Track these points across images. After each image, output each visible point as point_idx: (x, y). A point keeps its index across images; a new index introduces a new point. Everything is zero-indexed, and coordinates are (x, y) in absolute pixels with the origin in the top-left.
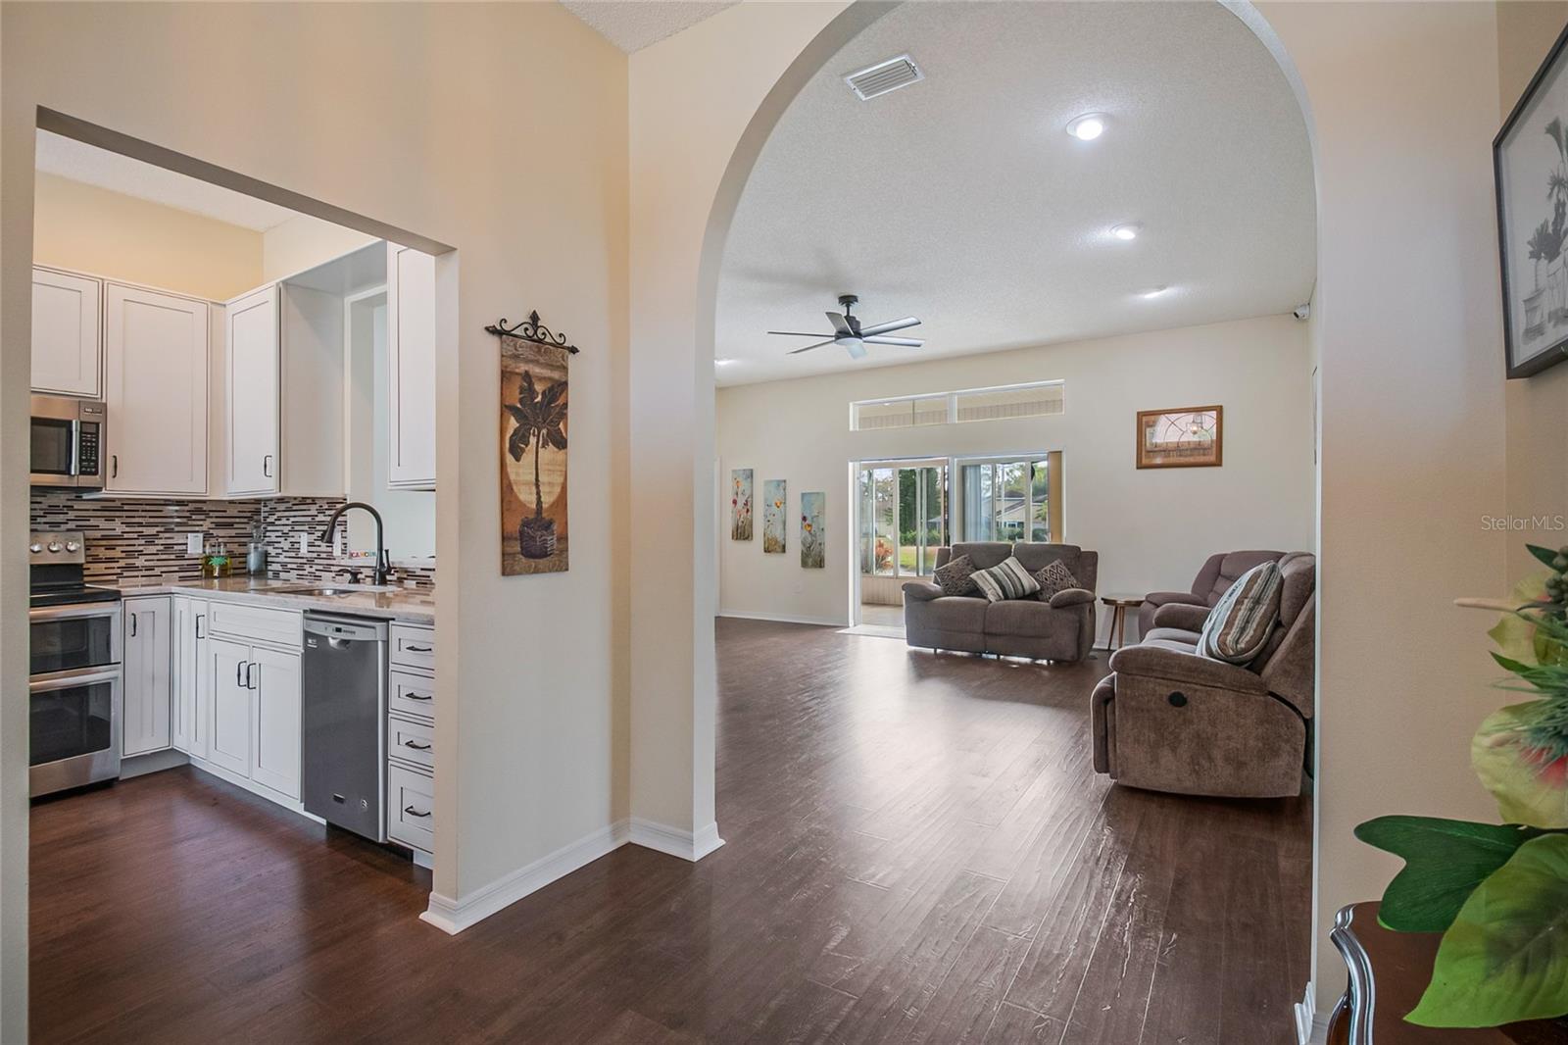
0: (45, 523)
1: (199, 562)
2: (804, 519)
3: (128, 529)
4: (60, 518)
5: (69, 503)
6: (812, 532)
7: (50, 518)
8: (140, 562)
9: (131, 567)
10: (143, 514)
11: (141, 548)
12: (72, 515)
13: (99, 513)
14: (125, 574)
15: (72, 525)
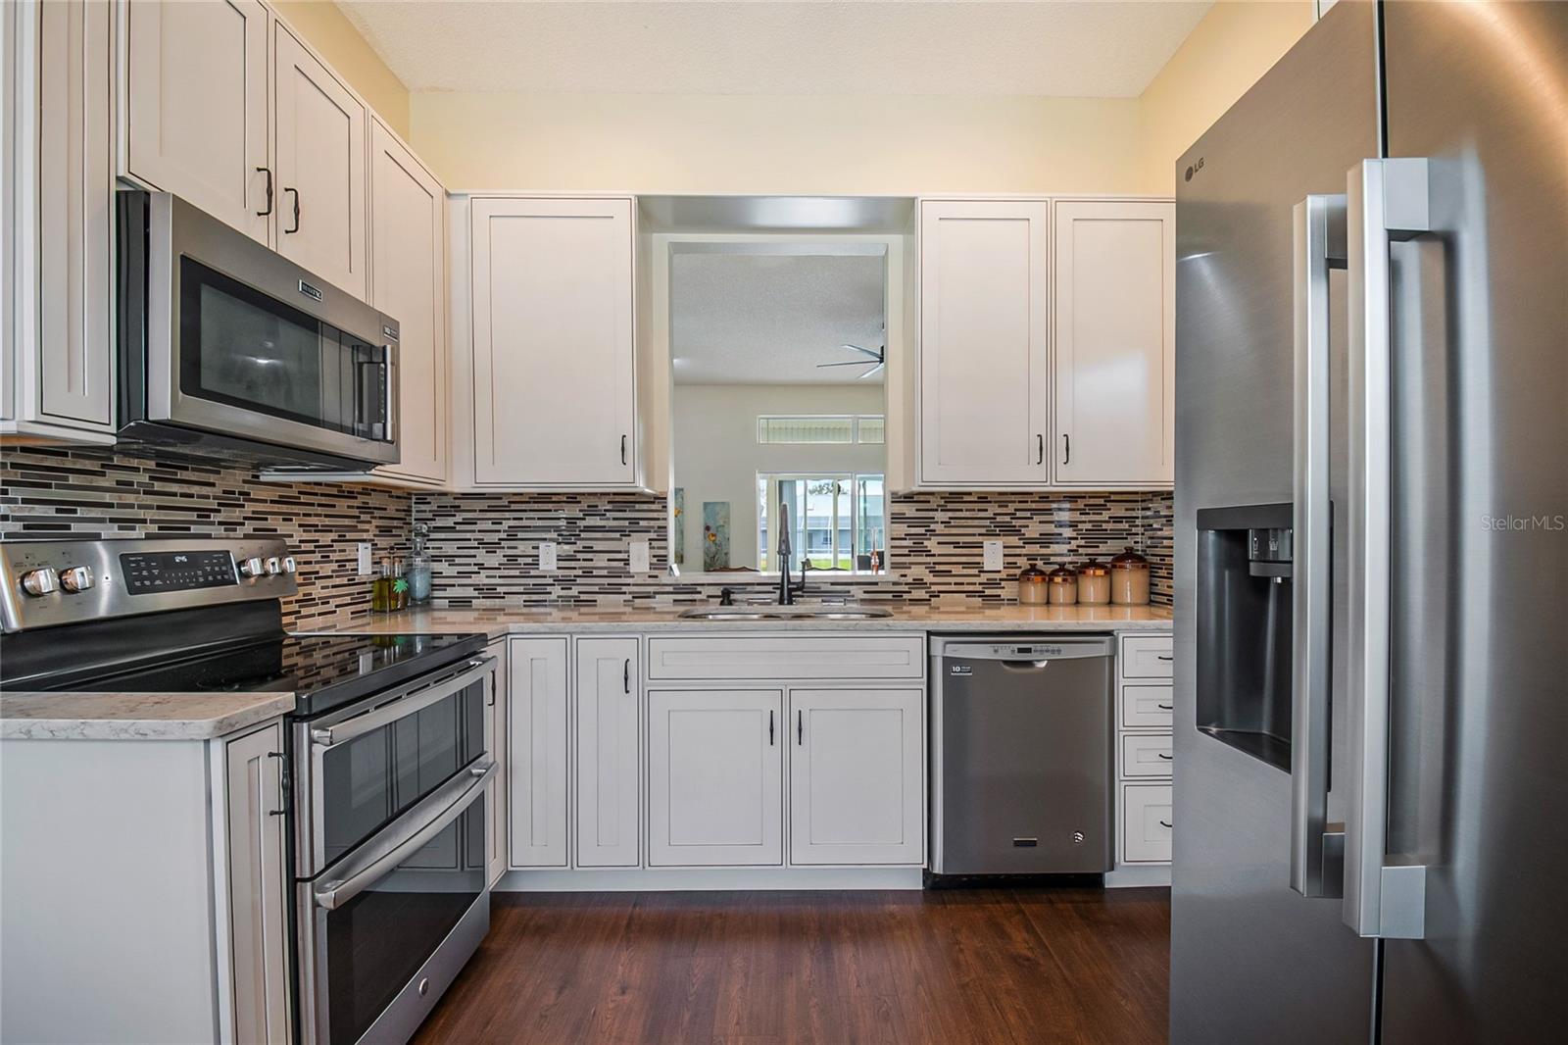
0: (220, 523)
1: (368, 587)
2: (707, 528)
3: (306, 536)
4: (236, 515)
5: (246, 488)
6: (717, 542)
7: (225, 515)
8: (316, 591)
9: (307, 601)
10: (320, 510)
11: (317, 568)
12: (249, 508)
13: (276, 508)
14: (304, 611)
15: (249, 527)
